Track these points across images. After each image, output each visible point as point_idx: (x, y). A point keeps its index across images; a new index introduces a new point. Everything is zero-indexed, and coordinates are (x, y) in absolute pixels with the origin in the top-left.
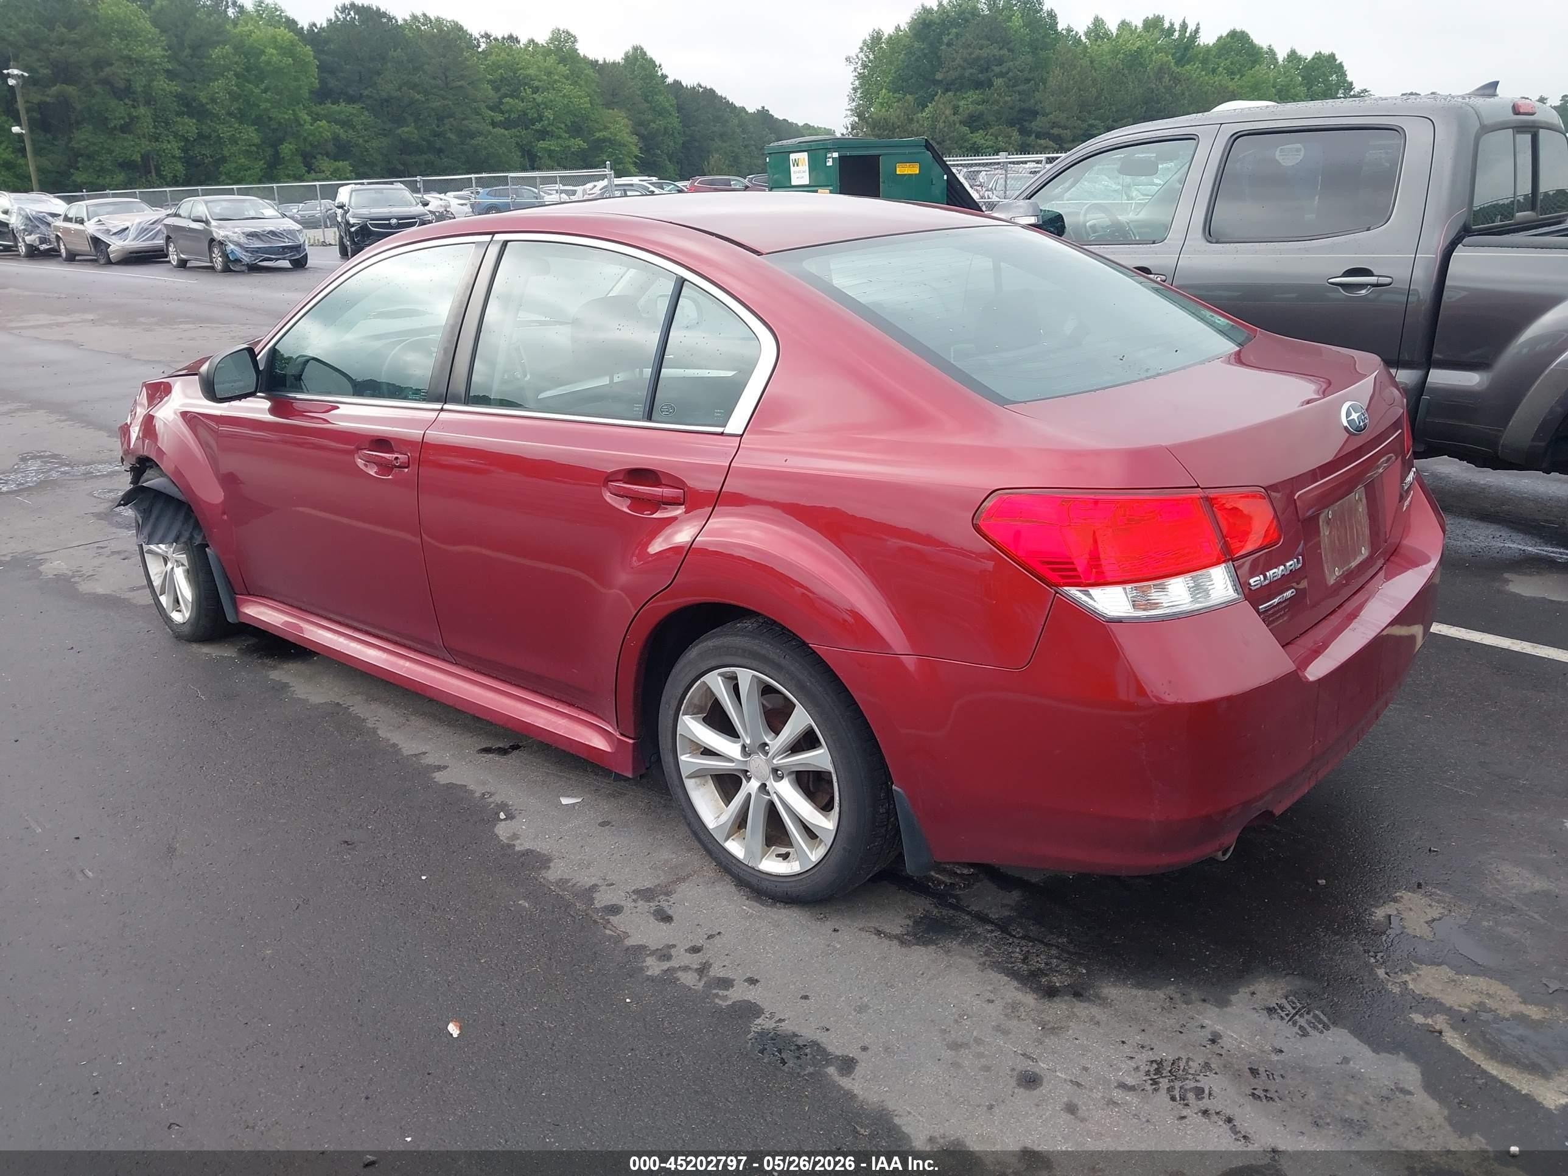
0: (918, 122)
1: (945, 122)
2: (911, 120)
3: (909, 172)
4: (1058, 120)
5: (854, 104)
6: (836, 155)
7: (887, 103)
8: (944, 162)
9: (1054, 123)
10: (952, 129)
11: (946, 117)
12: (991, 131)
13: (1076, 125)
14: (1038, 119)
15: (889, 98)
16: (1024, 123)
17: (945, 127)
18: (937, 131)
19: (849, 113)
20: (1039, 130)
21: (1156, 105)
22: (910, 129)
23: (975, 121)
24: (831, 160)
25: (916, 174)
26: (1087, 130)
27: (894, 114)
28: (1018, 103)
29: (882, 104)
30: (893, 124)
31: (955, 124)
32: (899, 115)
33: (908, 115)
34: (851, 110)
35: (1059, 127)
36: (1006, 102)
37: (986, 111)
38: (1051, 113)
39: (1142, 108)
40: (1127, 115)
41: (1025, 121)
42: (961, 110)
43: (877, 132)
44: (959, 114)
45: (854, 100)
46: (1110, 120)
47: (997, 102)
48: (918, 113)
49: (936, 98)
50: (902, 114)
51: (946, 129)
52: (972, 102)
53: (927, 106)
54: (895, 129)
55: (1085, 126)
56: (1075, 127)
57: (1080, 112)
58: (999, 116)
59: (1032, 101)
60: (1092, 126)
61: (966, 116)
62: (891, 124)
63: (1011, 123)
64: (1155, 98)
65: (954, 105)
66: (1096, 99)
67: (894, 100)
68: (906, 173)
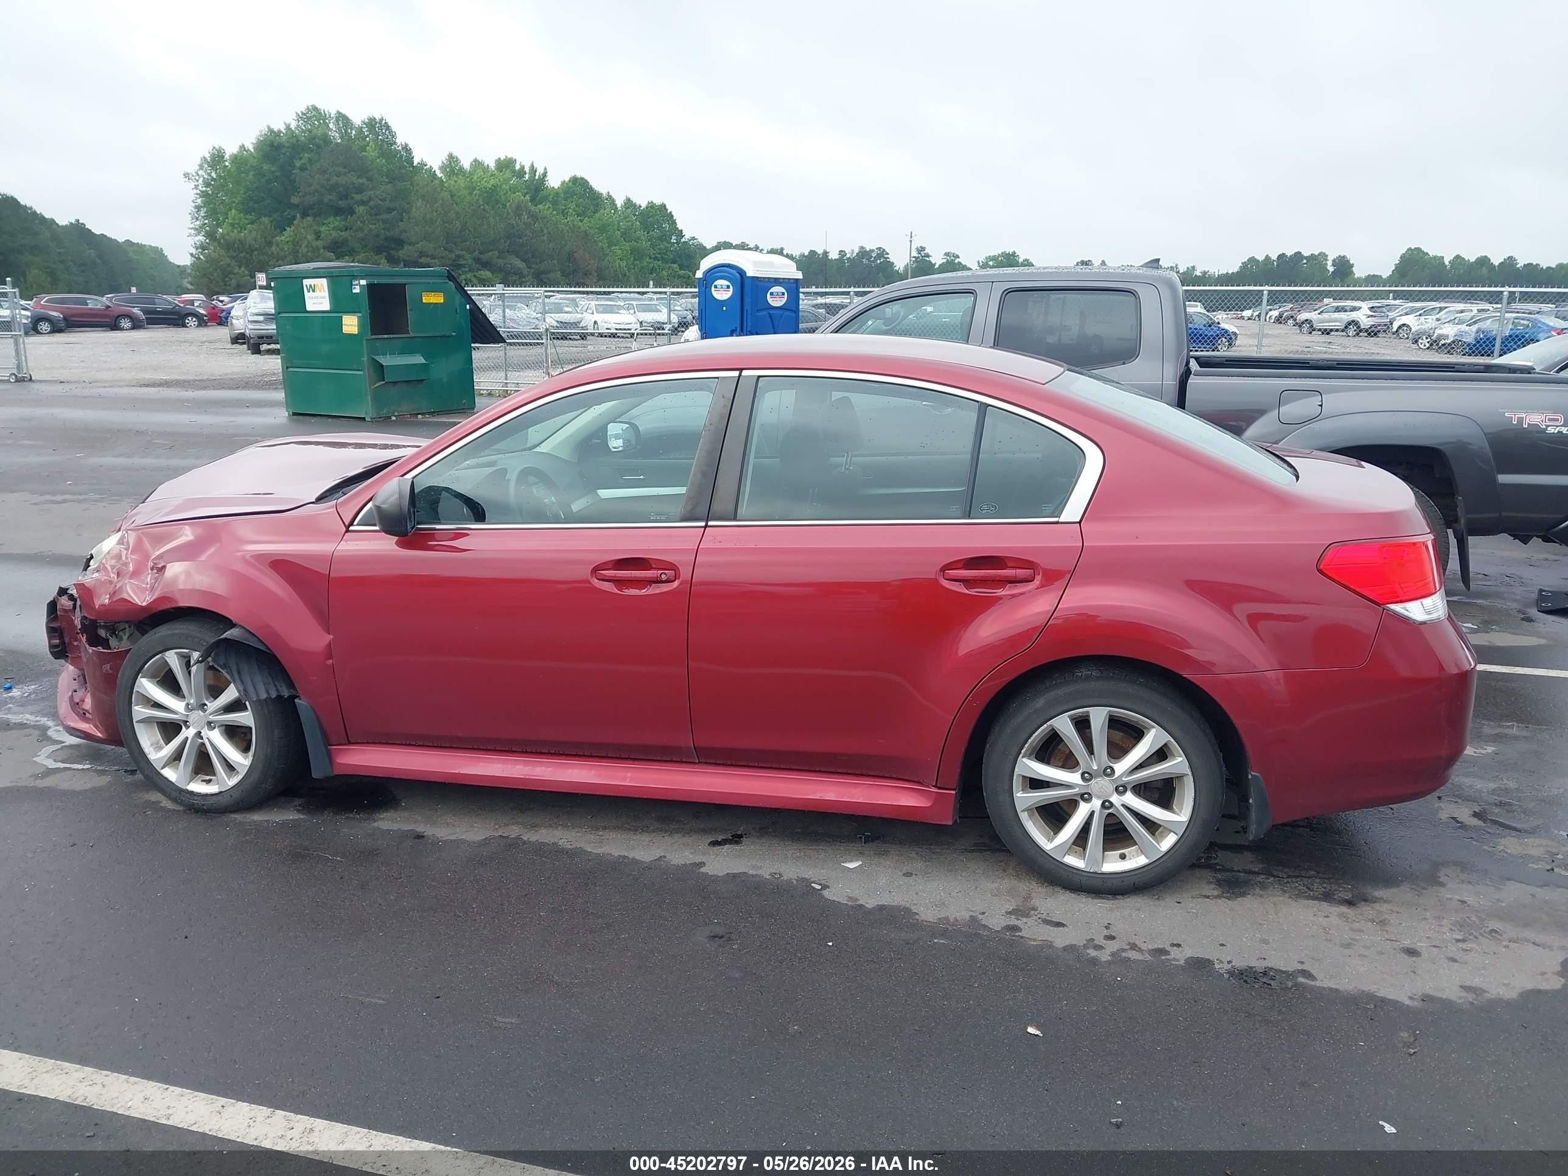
0: (278, 245)
1: (307, 246)
2: (270, 244)
3: (435, 301)
4: (425, 250)
5: (198, 223)
6: (363, 282)
7: (238, 224)
8: (465, 291)
9: (421, 252)
10: (316, 254)
11: (309, 242)
12: (358, 257)
13: (444, 255)
14: (405, 248)
15: (240, 219)
16: (391, 252)
17: (308, 252)
18: (300, 255)
19: (193, 232)
20: (407, 258)
21: (518, 240)
22: (270, 253)
23: (338, 247)
24: (358, 287)
25: (441, 303)
26: (454, 261)
27: (250, 235)
28: (383, 232)
29: (232, 225)
30: (250, 246)
31: (318, 250)
32: (256, 237)
33: (265, 238)
34: (195, 229)
35: (427, 256)
36: (371, 230)
37: (349, 238)
38: (418, 243)
39: (505, 242)
40: (492, 248)
41: (393, 249)
42: (323, 235)
43: (232, 253)
44: (321, 240)
45: (197, 219)
46: (477, 252)
47: (361, 229)
48: (276, 236)
49: (295, 222)
50: (259, 237)
51: (309, 254)
52: (334, 228)
53: (285, 230)
54: (253, 251)
55: (453, 256)
56: (443, 258)
57: (446, 243)
58: (363, 243)
59: (397, 230)
60: (459, 256)
61: (329, 241)
62: (247, 246)
63: (378, 250)
64: (517, 234)
65: (315, 230)
66: (461, 231)
67: (246, 222)
68: (431, 301)
